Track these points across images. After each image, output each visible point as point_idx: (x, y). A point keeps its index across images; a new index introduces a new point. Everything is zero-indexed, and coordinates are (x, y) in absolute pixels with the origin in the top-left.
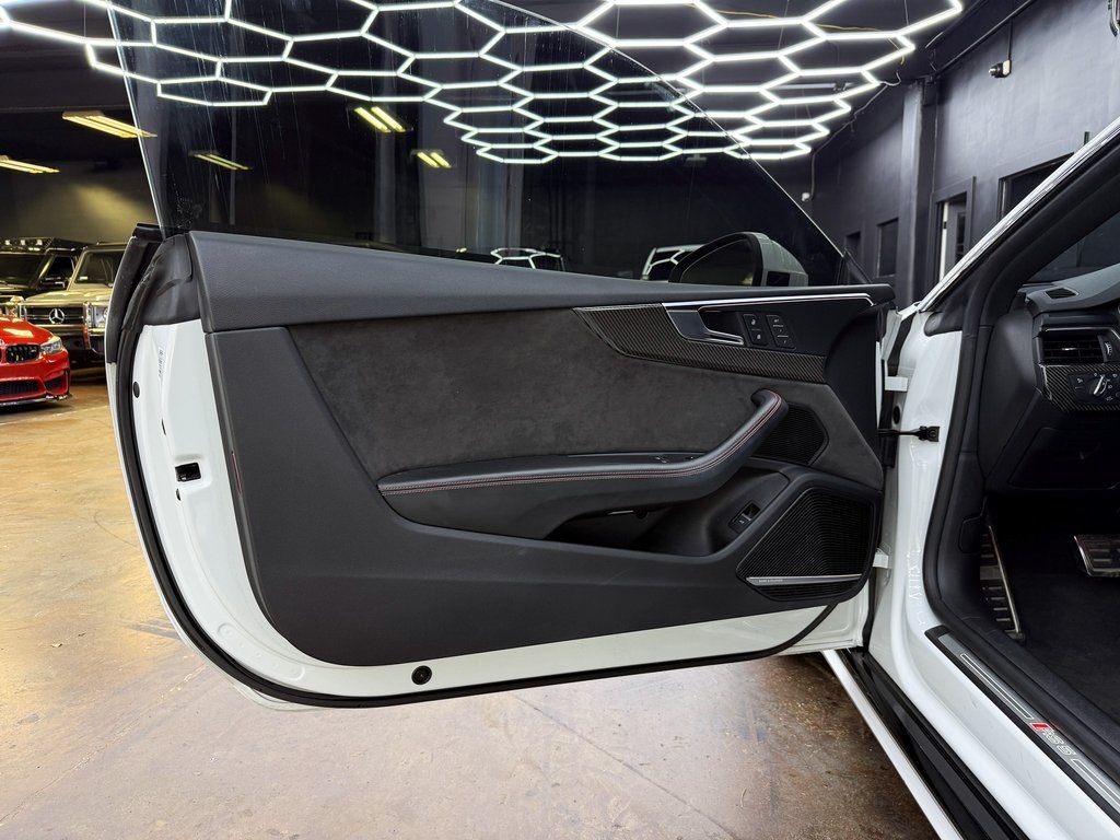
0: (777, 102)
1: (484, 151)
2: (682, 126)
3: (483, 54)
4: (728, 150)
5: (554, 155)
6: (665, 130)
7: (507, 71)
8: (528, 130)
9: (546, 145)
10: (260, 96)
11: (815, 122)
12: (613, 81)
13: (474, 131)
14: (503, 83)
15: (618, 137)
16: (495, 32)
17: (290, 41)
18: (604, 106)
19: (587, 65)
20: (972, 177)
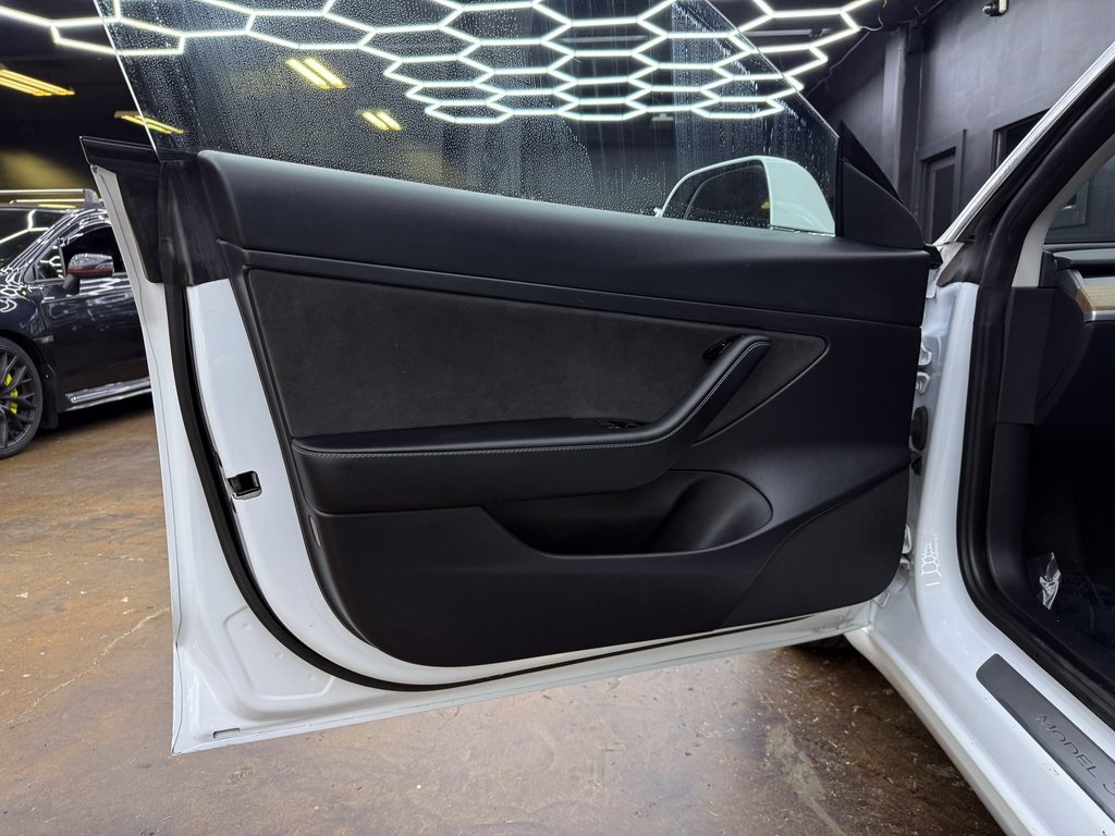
0: (748, 50)
1: (433, 109)
2: (647, 79)
4: (696, 108)
5: (508, 113)
6: (626, 83)
7: (448, 11)
9: (500, 102)
10: (174, 42)
11: (789, 76)
12: (568, 23)
13: (420, 85)
14: (443, 26)
15: (577, 92)
18: (558, 56)
20: (962, 130)
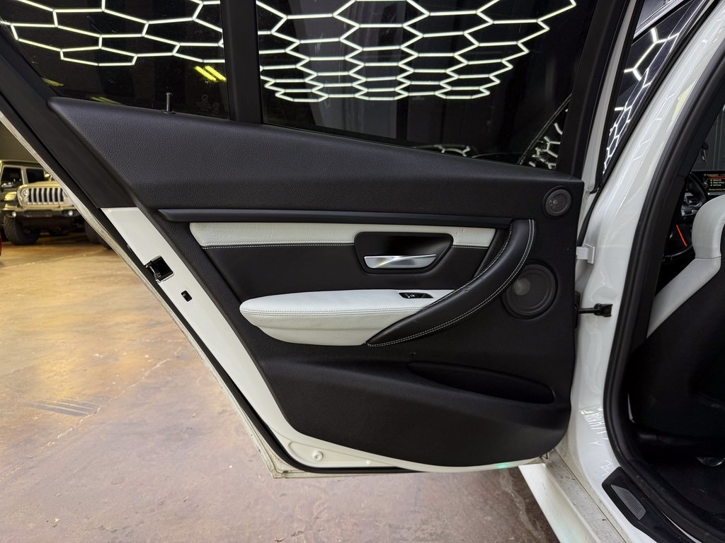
0: (465, 62)
1: (280, 93)
2: (408, 78)
3: (274, 32)
4: (438, 93)
5: (326, 96)
6: (396, 80)
7: (291, 43)
8: (307, 80)
9: (321, 90)
10: (130, 59)
11: (491, 76)
12: (360, 49)
13: (273, 81)
14: (288, 50)
15: (366, 85)
16: (281, 18)
17: (147, 23)
18: (357, 65)
19: (342, 39)
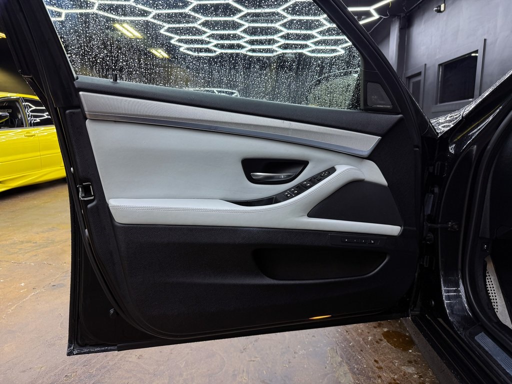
20: (424, 64)
